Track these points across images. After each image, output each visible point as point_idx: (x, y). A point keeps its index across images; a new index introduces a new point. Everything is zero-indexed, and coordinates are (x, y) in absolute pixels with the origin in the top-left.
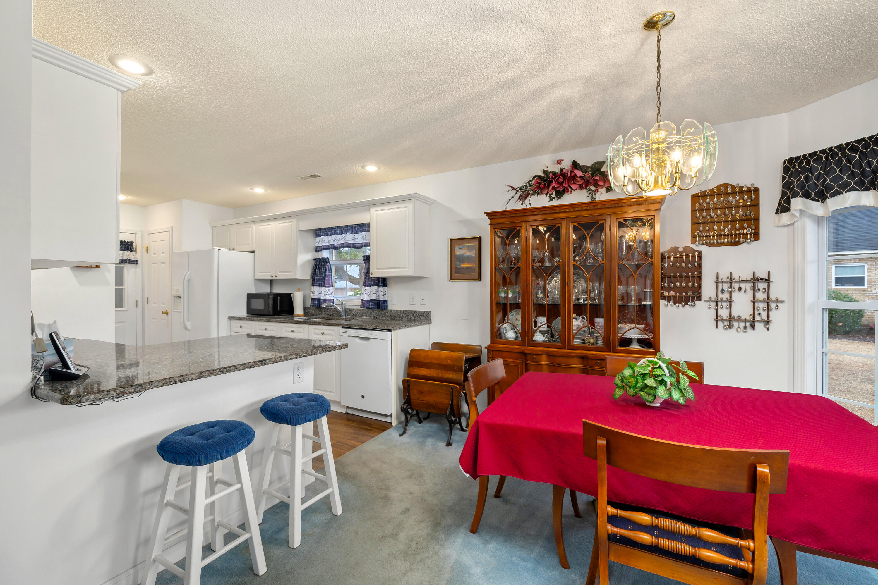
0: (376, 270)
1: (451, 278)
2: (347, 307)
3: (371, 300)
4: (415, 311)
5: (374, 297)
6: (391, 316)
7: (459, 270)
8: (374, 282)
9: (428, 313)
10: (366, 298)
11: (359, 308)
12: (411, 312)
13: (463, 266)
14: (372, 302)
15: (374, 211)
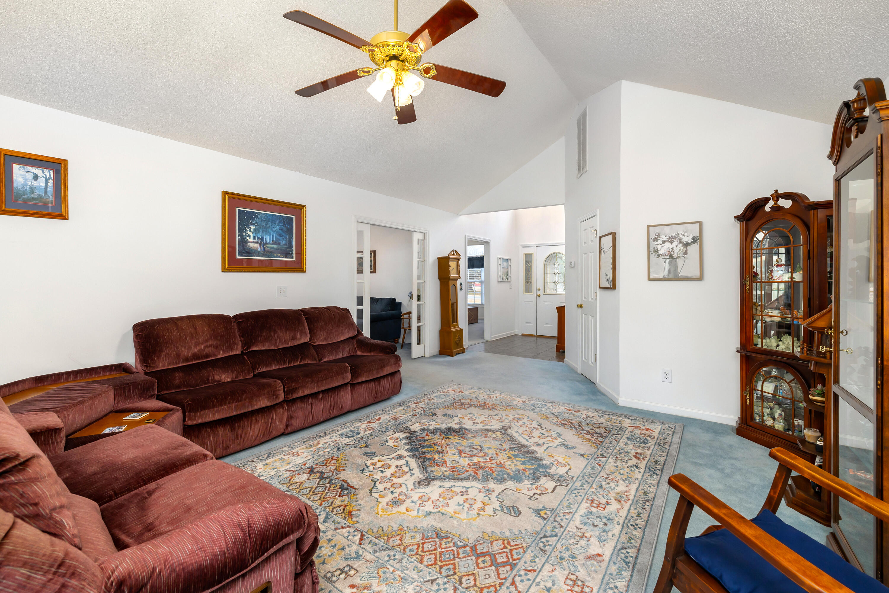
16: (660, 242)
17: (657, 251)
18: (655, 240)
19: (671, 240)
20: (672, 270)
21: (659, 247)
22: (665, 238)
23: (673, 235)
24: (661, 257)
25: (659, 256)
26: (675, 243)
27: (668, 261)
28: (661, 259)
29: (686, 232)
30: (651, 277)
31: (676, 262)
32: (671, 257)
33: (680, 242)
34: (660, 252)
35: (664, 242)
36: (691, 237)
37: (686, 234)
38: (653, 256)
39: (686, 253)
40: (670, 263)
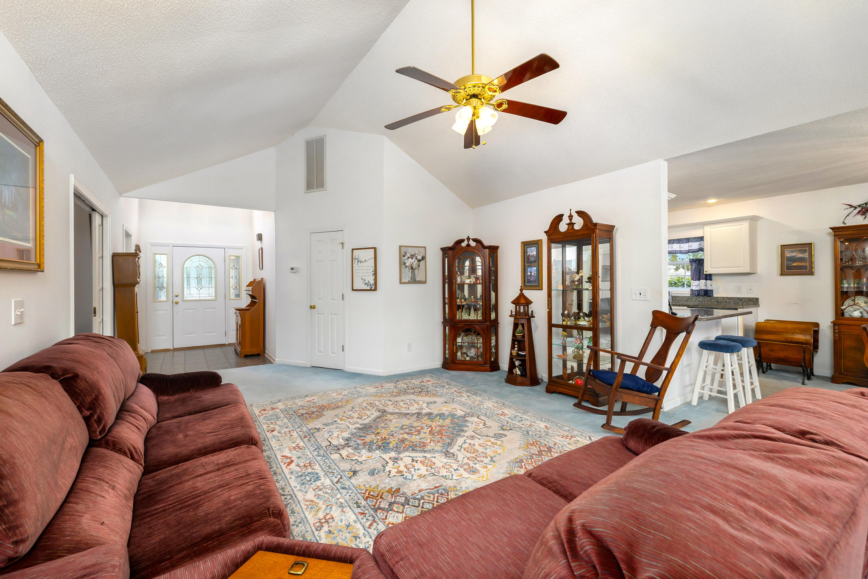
0: (710, 269)
1: (782, 274)
2: (673, 295)
3: (701, 290)
4: (743, 298)
5: (703, 288)
6: (717, 301)
7: (789, 268)
8: (703, 277)
9: (757, 299)
10: (694, 288)
11: (689, 295)
12: (739, 298)
13: (794, 264)
14: (702, 291)
15: (707, 228)
16: (406, 258)
17: (405, 264)
18: (404, 256)
19: (412, 256)
20: (413, 277)
21: (406, 261)
22: (409, 256)
23: (413, 253)
24: (407, 268)
25: (406, 267)
26: (414, 259)
27: (410, 270)
28: (407, 269)
29: (419, 253)
30: (402, 281)
31: (414, 271)
32: (412, 268)
33: (416, 259)
34: (407, 265)
35: (408, 258)
36: (421, 256)
37: (419, 254)
38: (403, 267)
39: (419, 266)
40: (412, 272)
